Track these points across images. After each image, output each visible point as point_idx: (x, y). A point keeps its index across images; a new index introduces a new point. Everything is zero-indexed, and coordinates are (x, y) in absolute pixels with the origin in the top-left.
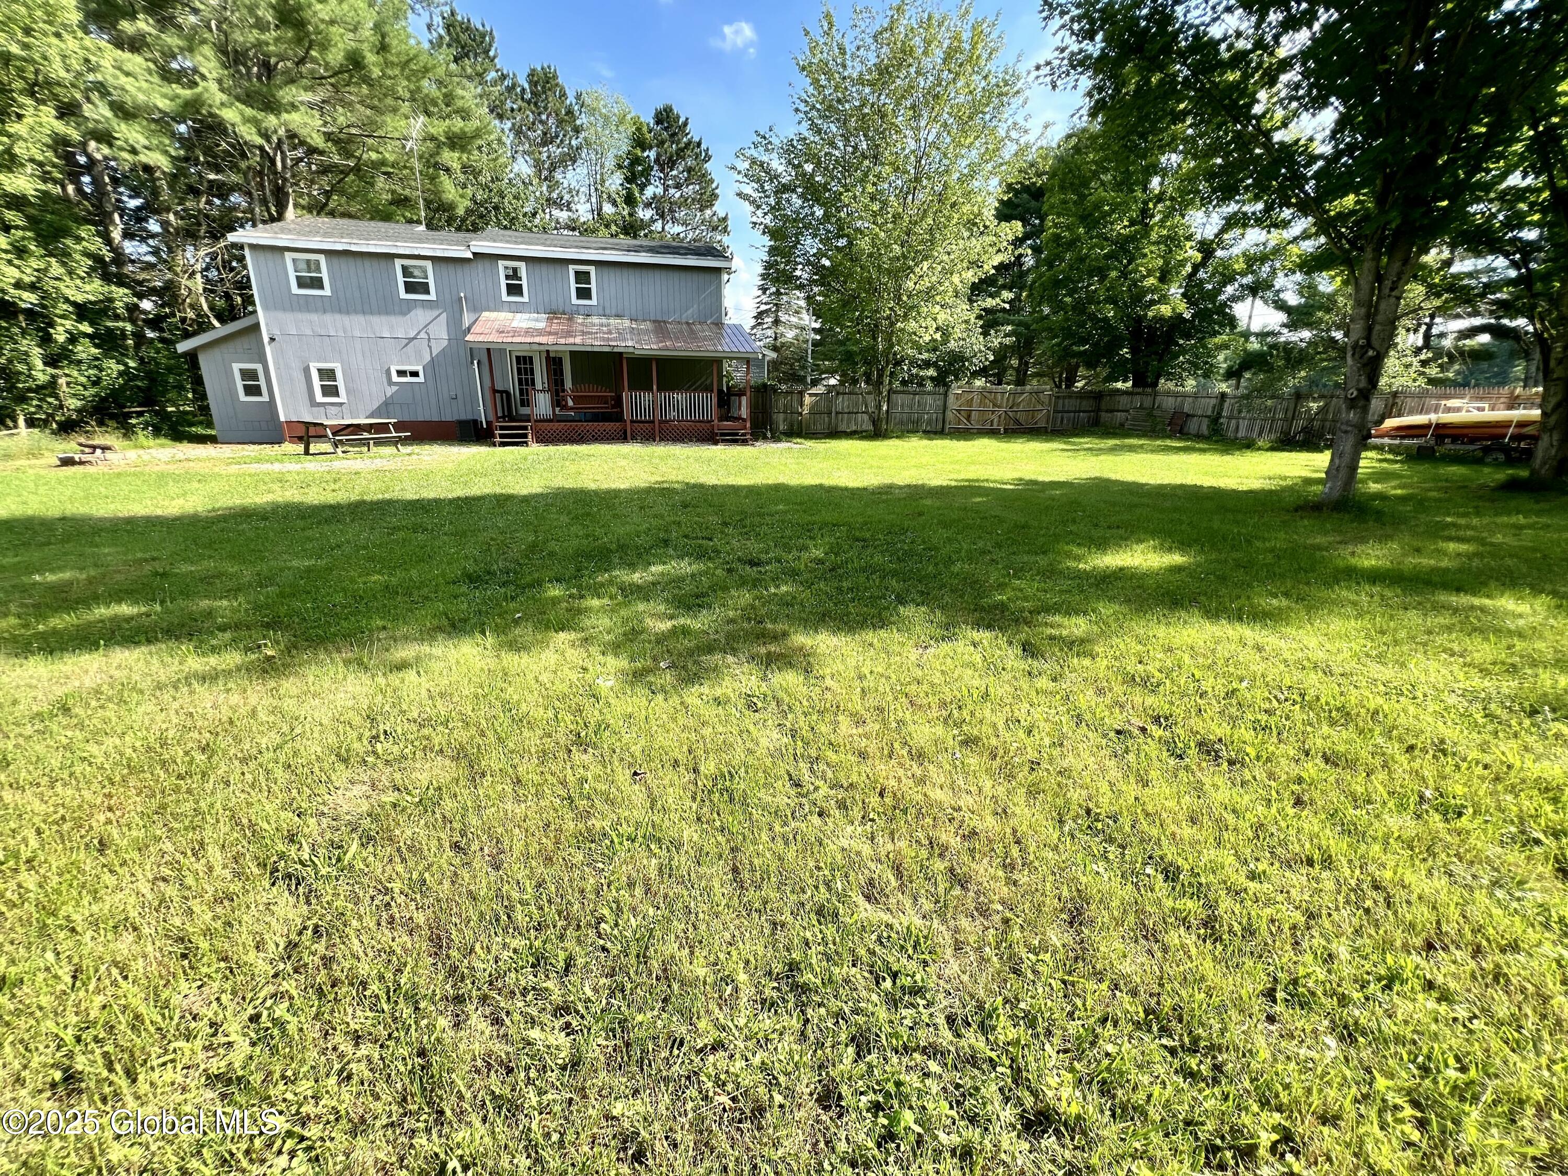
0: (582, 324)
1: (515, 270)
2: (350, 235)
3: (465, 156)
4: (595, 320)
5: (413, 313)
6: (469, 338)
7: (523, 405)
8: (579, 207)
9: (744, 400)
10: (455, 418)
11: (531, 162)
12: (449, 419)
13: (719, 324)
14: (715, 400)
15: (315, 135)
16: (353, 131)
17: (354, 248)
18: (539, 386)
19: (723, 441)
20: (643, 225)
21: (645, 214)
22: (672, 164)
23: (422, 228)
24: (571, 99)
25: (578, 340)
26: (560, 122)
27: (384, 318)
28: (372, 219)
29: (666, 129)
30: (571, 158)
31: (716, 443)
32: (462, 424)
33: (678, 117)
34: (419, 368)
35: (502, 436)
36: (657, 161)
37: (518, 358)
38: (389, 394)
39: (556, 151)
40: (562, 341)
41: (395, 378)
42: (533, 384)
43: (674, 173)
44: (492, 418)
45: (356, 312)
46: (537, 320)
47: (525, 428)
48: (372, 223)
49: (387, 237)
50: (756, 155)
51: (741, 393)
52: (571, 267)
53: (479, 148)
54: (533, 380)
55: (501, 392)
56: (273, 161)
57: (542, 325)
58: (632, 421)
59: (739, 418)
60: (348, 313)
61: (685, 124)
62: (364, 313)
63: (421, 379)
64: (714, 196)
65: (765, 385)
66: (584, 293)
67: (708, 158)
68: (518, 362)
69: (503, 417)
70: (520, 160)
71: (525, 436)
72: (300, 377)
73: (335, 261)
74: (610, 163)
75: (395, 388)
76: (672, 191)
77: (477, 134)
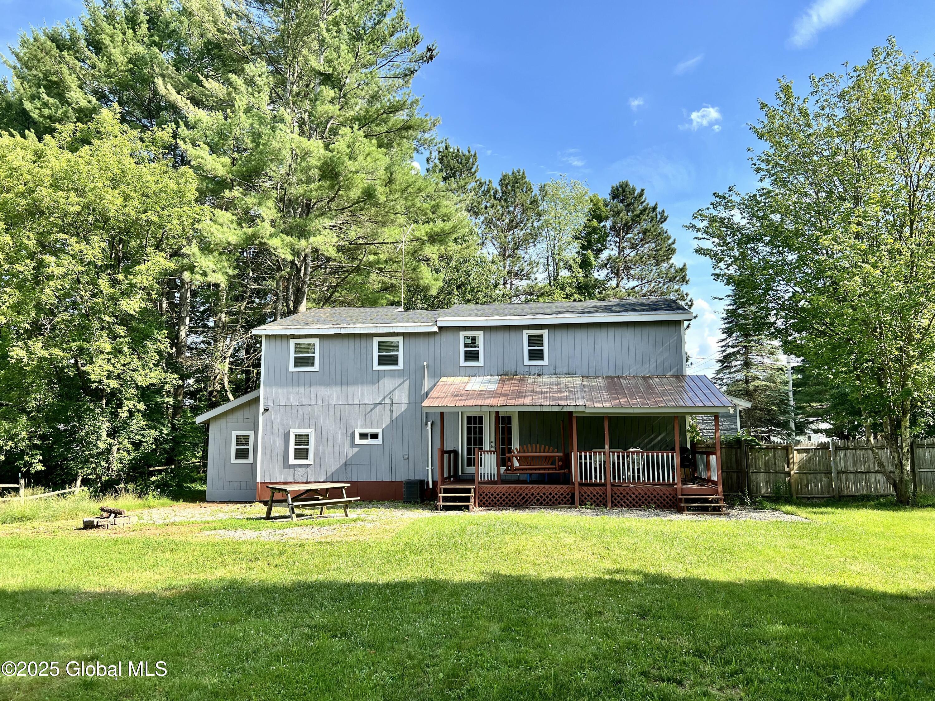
0: (533, 384)
1: (474, 339)
2: (343, 321)
3: (442, 248)
4: (546, 379)
5: (381, 382)
6: (426, 403)
7: (469, 464)
8: (537, 275)
9: (713, 459)
10: (404, 478)
11: (497, 245)
12: (398, 479)
13: (680, 376)
14: (677, 461)
15: (330, 249)
16: (360, 241)
17: (343, 332)
18: (486, 447)
19: (689, 509)
20: (598, 284)
21: (599, 275)
22: (627, 228)
23: (401, 309)
24: (536, 191)
25: (528, 401)
26: (524, 210)
27: (357, 388)
28: (363, 305)
29: (622, 201)
30: (533, 237)
31: (680, 511)
32: (410, 484)
33: (634, 190)
34: (379, 431)
35: (445, 499)
36: (613, 228)
37: (469, 418)
38: (349, 456)
39: (519, 233)
40: (512, 402)
41: (357, 441)
42: (481, 443)
43: (629, 236)
44: (438, 478)
45: (336, 384)
46: (489, 382)
47: (468, 491)
48: (362, 309)
49: (371, 321)
50: (715, 213)
51: (709, 451)
52: (525, 332)
53: (455, 240)
54: (481, 440)
55: (449, 452)
56: (298, 271)
57: (493, 387)
58: (581, 484)
59: (708, 480)
60: (329, 385)
61: (641, 194)
62: (341, 384)
63: (379, 441)
64: (671, 251)
65: (738, 441)
66: (536, 355)
67: (664, 219)
68: (469, 422)
69: (449, 477)
70: (489, 244)
71: (468, 499)
72: (280, 442)
73: (327, 342)
74: (567, 237)
75: (355, 450)
76: (627, 251)
77: (454, 230)
